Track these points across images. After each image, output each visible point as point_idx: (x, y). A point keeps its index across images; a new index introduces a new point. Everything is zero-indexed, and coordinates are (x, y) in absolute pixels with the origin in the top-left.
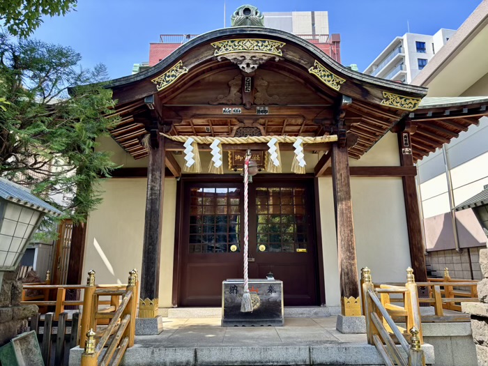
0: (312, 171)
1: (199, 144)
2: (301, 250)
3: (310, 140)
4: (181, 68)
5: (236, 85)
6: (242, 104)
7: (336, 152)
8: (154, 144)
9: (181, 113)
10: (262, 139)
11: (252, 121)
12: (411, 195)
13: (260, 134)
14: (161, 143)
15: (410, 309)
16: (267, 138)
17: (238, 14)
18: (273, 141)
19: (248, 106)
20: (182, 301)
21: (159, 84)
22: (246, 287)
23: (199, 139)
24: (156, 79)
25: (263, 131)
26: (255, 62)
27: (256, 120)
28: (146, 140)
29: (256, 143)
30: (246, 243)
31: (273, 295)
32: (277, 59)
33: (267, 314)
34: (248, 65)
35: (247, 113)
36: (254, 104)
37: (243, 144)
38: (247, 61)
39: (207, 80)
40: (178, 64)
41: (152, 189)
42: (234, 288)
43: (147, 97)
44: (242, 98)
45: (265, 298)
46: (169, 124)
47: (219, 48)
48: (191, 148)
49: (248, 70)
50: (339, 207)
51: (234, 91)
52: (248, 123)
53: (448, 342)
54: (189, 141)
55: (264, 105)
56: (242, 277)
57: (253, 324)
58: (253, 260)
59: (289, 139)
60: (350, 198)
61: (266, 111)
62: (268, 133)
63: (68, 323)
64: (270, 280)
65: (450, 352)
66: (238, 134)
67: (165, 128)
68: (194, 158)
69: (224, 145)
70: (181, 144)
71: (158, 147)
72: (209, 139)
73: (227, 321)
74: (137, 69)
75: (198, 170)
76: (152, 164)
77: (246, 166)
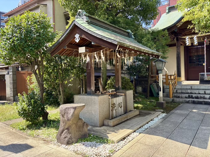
1: (190, 38)
8: (177, 40)
14: (179, 40)
21: (178, 25)
22: (206, 74)
23: (190, 37)
28: (175, 39)
37: (204, 36)
41: (178, 52)
42: (202, 75)
43: (175, 30)
48: (188, 40)
54: (187, 38)
67: (180, 35)
68: (188, 42)
69: (198, 37)
70: (185, 39)
72: (193, 36)
73: (201, 83)
74: (168, 9)
75: (190, 45)
76: (177, 45)
77: (205, 42)
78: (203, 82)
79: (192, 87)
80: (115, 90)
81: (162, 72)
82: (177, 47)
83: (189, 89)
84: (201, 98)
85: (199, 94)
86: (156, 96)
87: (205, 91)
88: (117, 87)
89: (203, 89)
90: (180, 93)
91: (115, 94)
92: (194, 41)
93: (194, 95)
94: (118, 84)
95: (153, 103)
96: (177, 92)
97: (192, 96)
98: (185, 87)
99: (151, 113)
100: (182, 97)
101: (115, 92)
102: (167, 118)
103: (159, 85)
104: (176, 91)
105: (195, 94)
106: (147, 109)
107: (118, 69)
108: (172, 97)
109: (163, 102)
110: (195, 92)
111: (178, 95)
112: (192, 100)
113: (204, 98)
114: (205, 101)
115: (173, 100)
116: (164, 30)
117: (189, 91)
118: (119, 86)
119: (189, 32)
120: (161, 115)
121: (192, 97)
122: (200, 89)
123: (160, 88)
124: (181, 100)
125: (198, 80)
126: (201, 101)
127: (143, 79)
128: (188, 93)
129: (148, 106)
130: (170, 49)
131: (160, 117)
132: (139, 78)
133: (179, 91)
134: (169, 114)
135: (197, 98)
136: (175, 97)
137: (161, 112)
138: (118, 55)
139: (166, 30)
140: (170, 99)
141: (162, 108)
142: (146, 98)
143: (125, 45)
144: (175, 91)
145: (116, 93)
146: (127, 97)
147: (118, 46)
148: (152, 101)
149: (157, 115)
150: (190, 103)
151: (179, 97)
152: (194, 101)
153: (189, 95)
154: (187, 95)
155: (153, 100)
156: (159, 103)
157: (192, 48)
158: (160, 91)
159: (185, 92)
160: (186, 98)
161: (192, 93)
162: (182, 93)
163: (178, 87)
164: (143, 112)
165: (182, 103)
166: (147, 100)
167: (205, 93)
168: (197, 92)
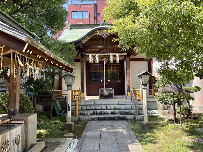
0: (123, 60)
1: (93, 56)
2: (119, 81)
3: (120, 54)
4: (88, 38)
5: (102, 40)
6: (103, 45)
7: (127, 57)
9: (88, 48)
10: (108, 54)
11: (106, 50)
12: (150, 66)
13: (108, 53)
14: (83, 56)
15: (140, 94)
16: (110, 54)
17: (102, 22)
18: (111, 55)
19: (105, 45)
20: (88, 94)
21: (83, 42)
22: (105, 90)
23: (93, 54)
24: (82, 41)
25: (109, 52)
26: (106, 36)
27: (107, 49)
28: (80, 55)
29: (107, 55)
30: (105, 80)
31: (111, 92)
32: (112, 35)
33: (110, 96)
34: (105, 36)
35: (105, 47)
36: (106, 45)
37: (103, 56)
38: (104, 35)
39: (94, 38)
40: (87, 37)
41: (82, 67)
42: (102, 90)
43: (80, 45)
44: (103, 43)
45: (109, 93)
46: (85, 50)
47: (97, 32)
48: (91, 57)
49: (105, 38)
50: (127, 71)
51: (101, 41)
52: (105, 50)
53: (154, 103)
54: (90, 55)
55: (109, 45)
56: (104, 88)
57: (106, 99)
58: (107, 84)
59: (115, 54)
60: (130, 69)
61: (109, 47)
62: (110, 53)
63: (64, 99)
64: (111, 89)
65: (154, 105)
66: (102, 53)
68: (91, 60)
69: (99, 56)
70: (88, 56)
71: (82, 57)
72: (95, 54)
73: (100, 98)
74: (70, 26)
75: (93, 62)
76: (82, 61)
77: (104, 61)
78: (102, 97)
79: (95, 103)
80: (8, 116)
81: (71, 87)
82: (82, 63)
83: (93, 105)
84: (104, 113)
85: (102, 109)
86: (59, 115)
87: (106, 107)
88: (12, 110)
89: (104, 105)
90: (85, 109)
91: (9, 123)
92: (96, 59)
93: (98, 111)
94: (15, 106)
95: (58, 125)
96: (82, 109)
97: (96, 112)
98: (89, 103)
99: (61, 141)
100: (87, 114)
101: (9, 120)
102: (82, 147)
103: (68, 104)
104: (82, 107)
105: (99, 109)
106: (53, 134)
107: (16, 83)
108: (78, 115)
109: (71, 123)
110: (99, 108)
111: (84, 112)
112: (97, 117)
113: (107, 114)
114: (108, 117)
115: (79, 118)
116: (71, 43)
117: (93, 107)
118: (15, 110)
119: (91, 50)
120: (73, 142)
121: (97, 114)
122: (102, 105)
123: (69, 107)
124: (87, 118)
125: (98, 95)
126: (105, 117)
127: (45, 95)
128: (92, 109)
129: (54, 130)
130: (76, 64)
131: (73, 146)
132: (39, 94)
133: (84, 108)
134: (82, 139)
135: (101, 114)
136: (80, 114)
137: (72, 138)
138: (20, 63)
139: (73, 44)
140: (76, 118)
141: (71, 131)
142: (49, 118)
143: (38, 46)
144: (80, 108)
145: (11, 120)
146: (28, 126)
147: (27, 44)
148: (57, 123)
149: (69, 144)
150: (95, 120)
151: (84, 114)
152: (99, 118)
153: (93, 112)
154: (92, 112)
155: (58, 121)
156: (68, 125)
157: (92, 66)
158: (69, 110)
159: (90, 108)
160: (91, 114)
161: (95, 109)
162: (87, 109)
163: (83, 103)
164: (49, 142)
165: (88, 120)
166: (51, 121)
167: (107, 109)
168: (100, 107)
